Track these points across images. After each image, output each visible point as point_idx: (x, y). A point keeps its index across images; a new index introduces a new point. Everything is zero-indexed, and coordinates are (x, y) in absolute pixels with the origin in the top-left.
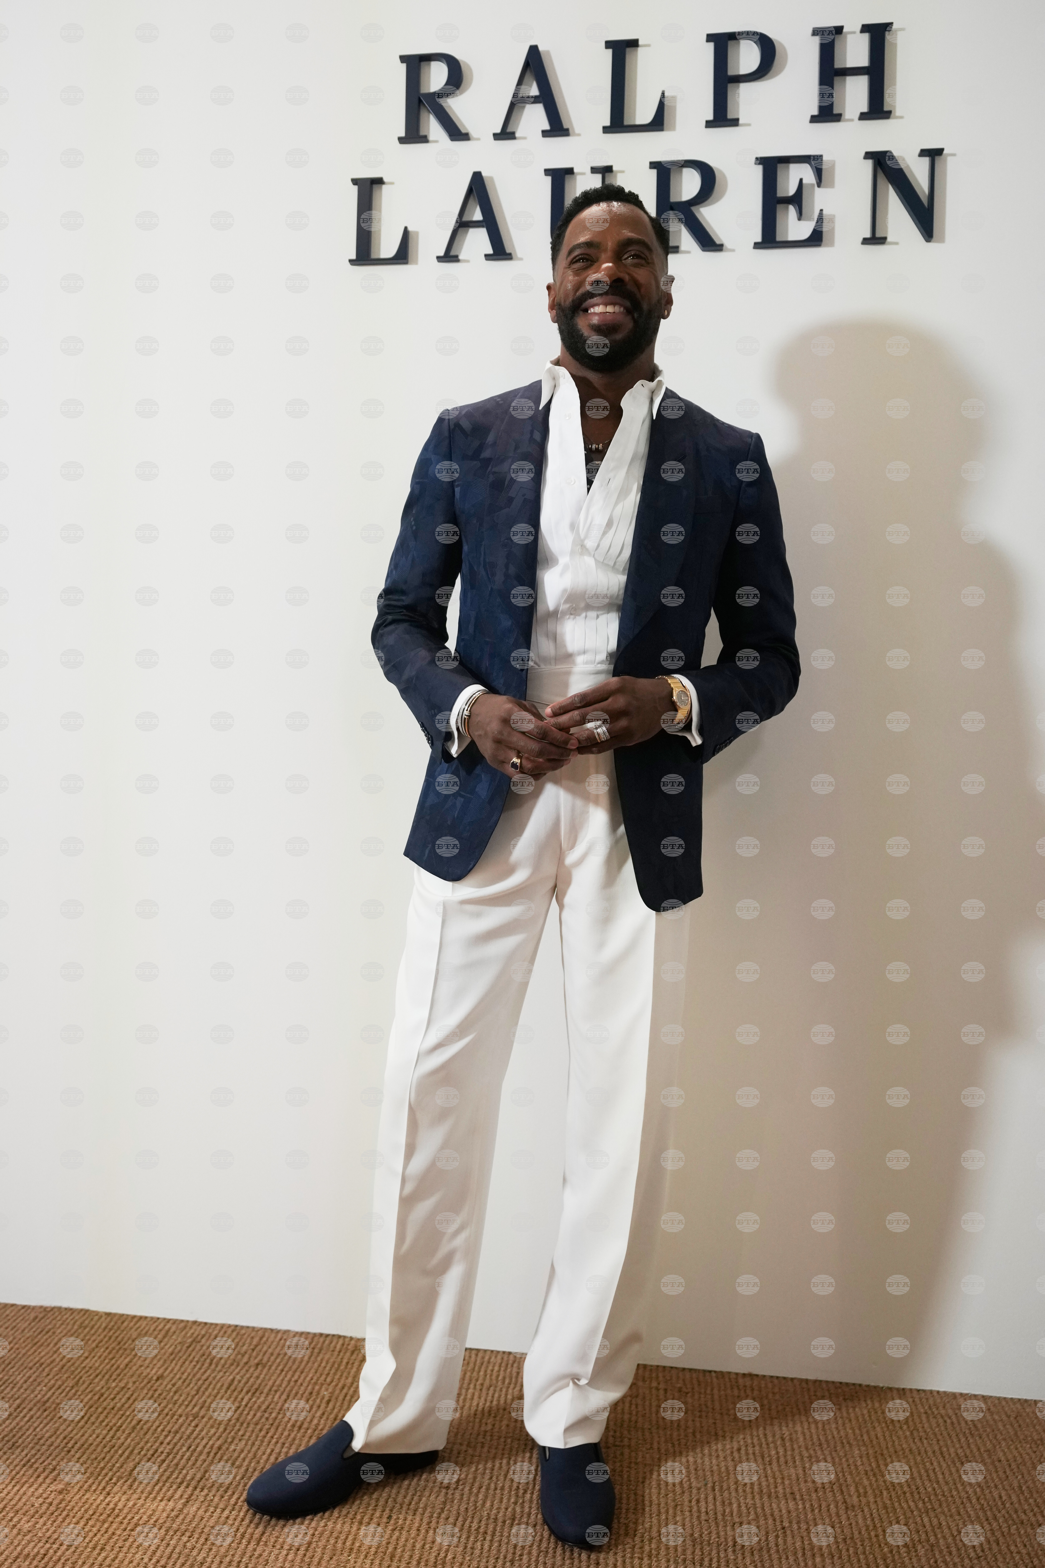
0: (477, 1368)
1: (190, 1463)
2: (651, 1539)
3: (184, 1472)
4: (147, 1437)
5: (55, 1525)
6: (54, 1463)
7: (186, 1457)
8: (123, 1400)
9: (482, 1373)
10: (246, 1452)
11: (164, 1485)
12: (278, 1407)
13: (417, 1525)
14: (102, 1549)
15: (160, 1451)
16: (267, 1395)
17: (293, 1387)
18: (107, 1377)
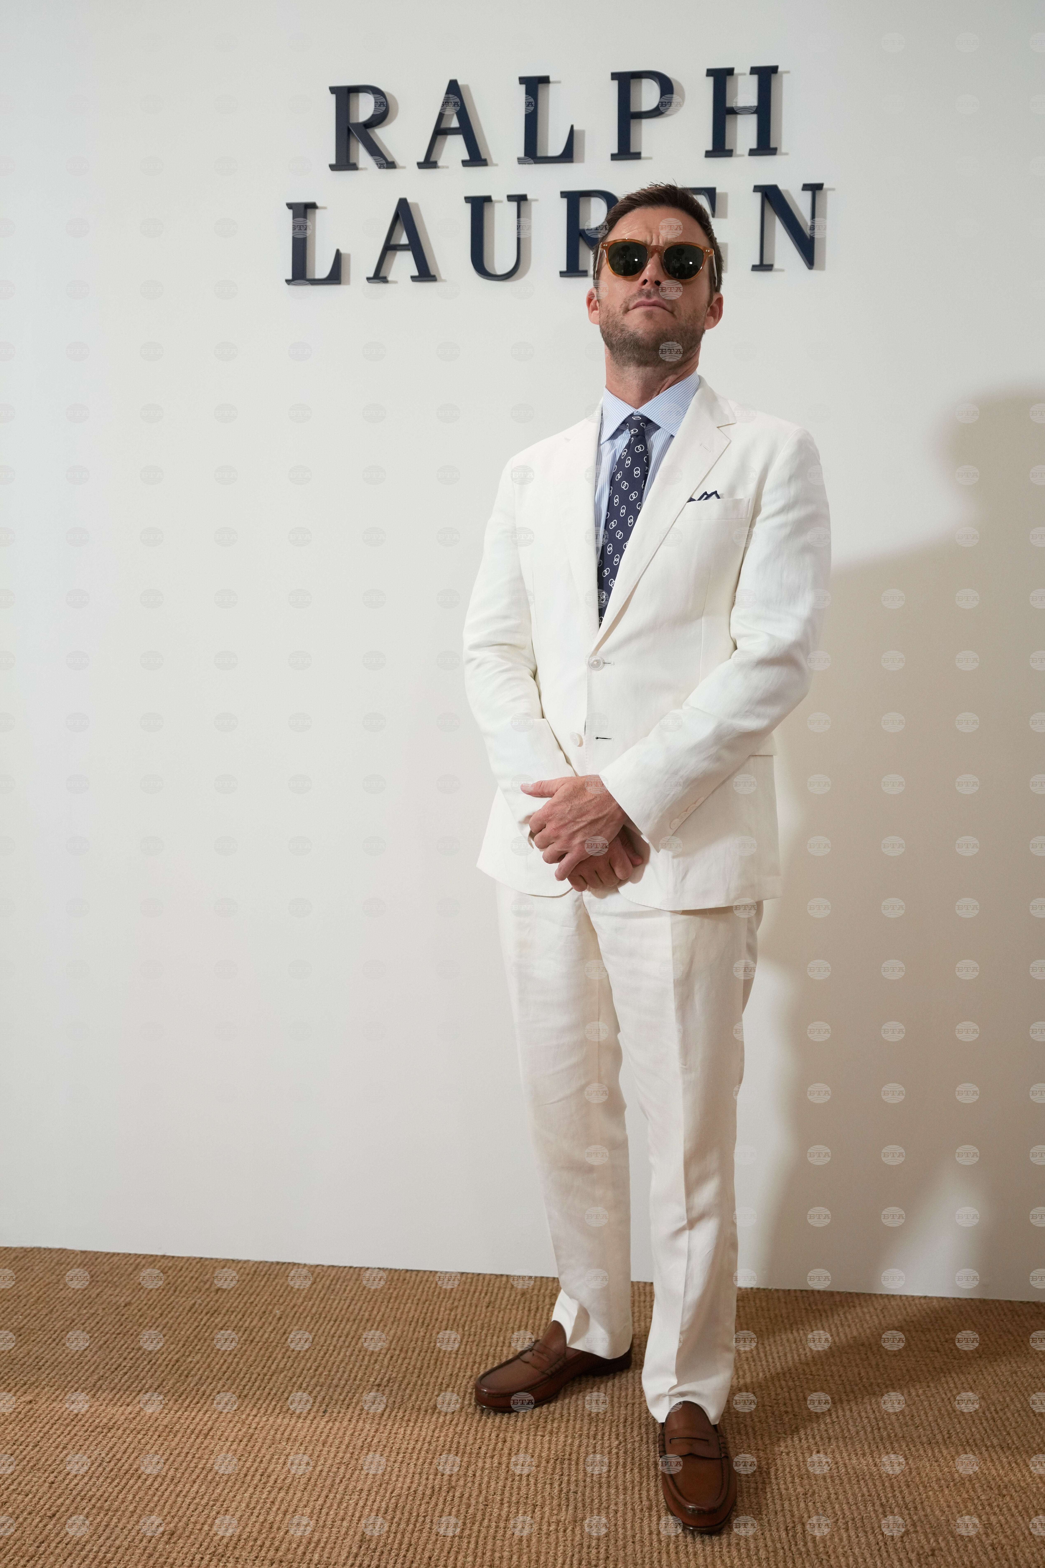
0: (416, 1286)
1: (150, 1374)
2: (553, 1421)
3: (144, 1381)
4: (112, 1354)
5: (23, 1429)
6: (25, 1379)
7: (146, 1369)
8: (93, 1325)
9: (420, 1290)
10: (201, 1363)
11: (124, 1393)
12: (234, 1325)
13: (349, 1416)
14: (64, 1448)
15: (123, 1364)
16: (225, 1315)
17: (248, 1308)
18: (79, 1305)
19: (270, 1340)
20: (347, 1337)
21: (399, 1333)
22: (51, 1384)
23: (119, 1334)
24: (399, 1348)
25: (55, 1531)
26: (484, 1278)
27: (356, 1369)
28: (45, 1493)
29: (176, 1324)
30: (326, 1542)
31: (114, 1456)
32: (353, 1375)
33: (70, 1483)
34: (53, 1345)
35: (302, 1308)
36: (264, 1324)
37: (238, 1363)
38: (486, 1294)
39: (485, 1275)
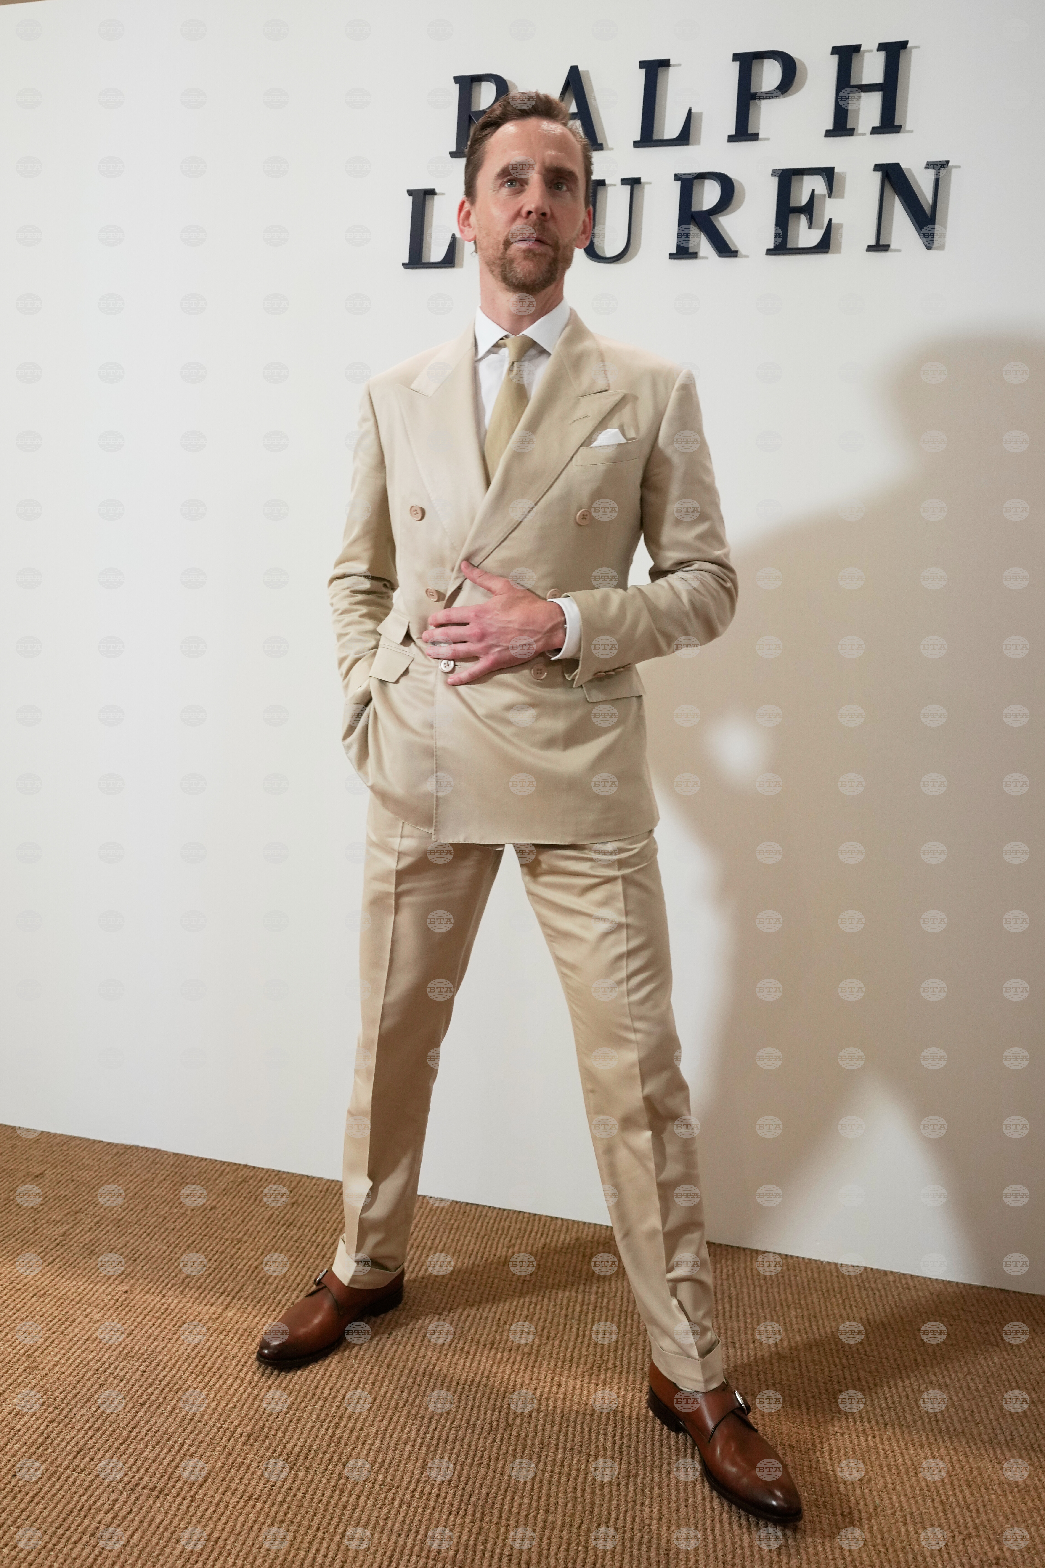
0: (475, 1220)
1: (232, 1277)
3: (226, 1284)
7: (228, 1273)
8: (182, 1224)
9: (479, 1224)
11: (208, 1293)
13: (412, 1342)
14: (155, 1339)
16: (300, 1228)
18: (171, 1204)
21: (459, 1264)
22: (145, 1276)
23: (205, 1235)
24: (459, 1279)
25: (145, 1419)
26: (540, 1219)
27: (419, 1295)
28: (137, 1380)
29: (255, 1233)
30: (390, 1464)
31: (199, 1352)
32: (416, 1302)
33: (159, 1373)
34: (148, 1239)
38: (542, 1235)
39: (541, 1216)
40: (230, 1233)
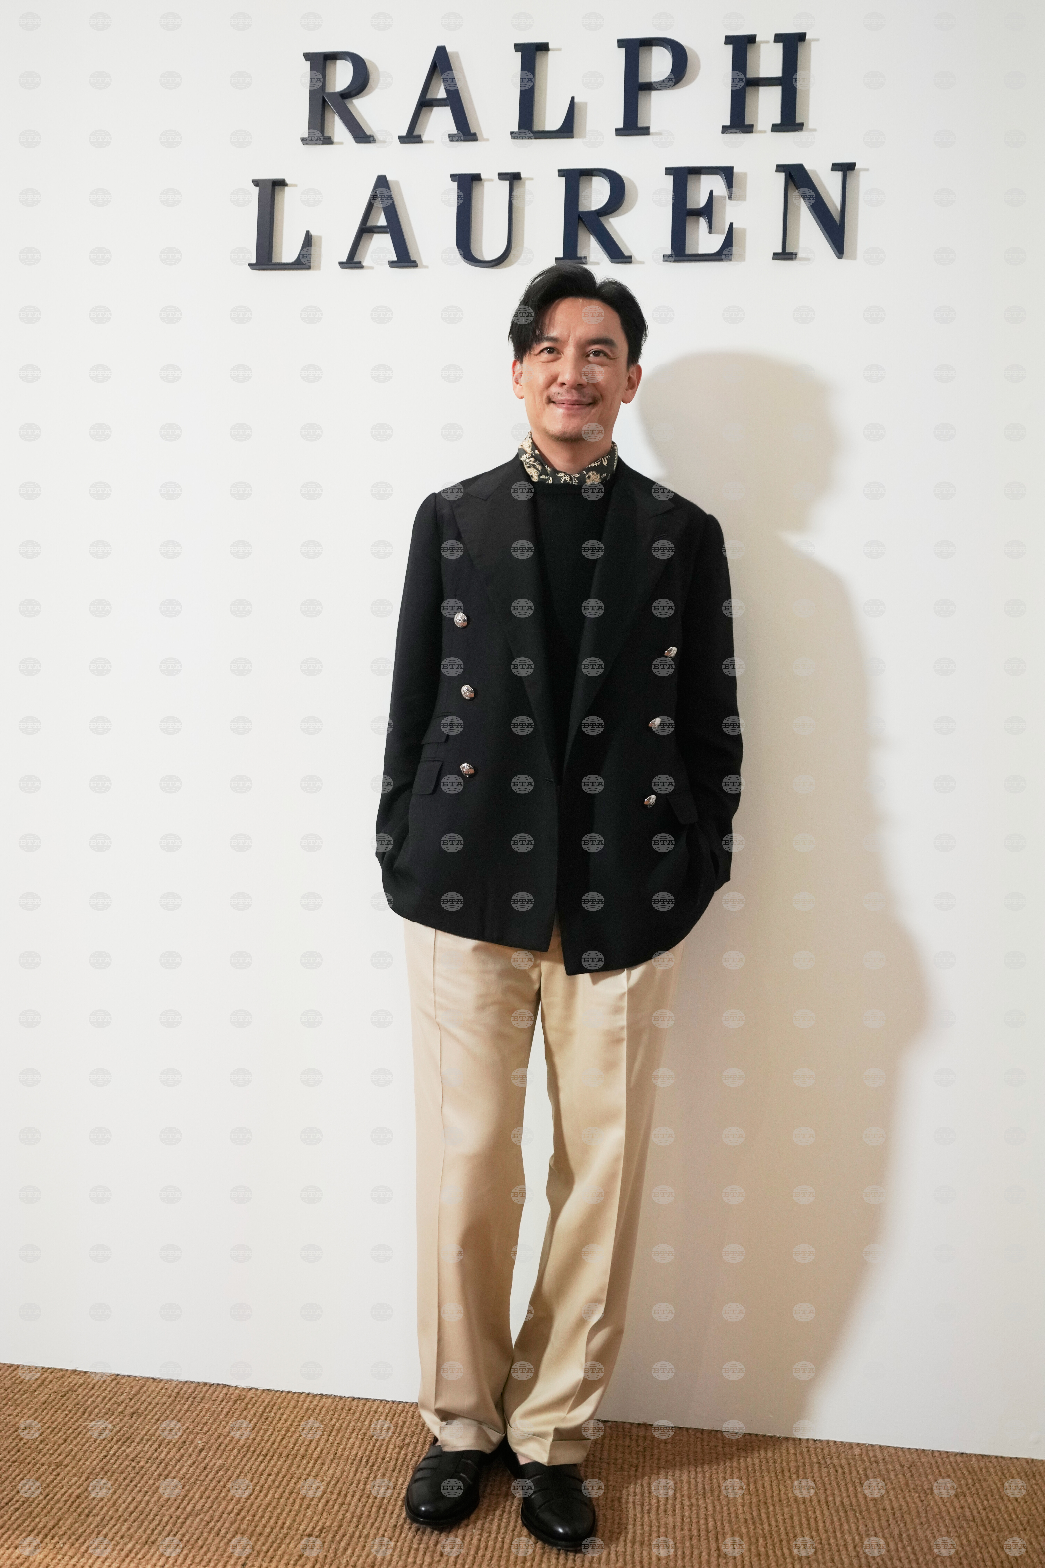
0: (362, 1417)
1: (45, 1511)
3: (37, 1520)
7: (41, 1505)
9: (366, 1423)
10: (105, 1500)
11: (13, 1533)
12: (147, 1456)
16: (138, 1444)
19: (187, 1476)
20: (277, 1475)
21: (338, 1473)
23: (14, 1462)
24: (336, 1491)
27: (284, 1514)
29: (81, 1453)
32: (280, 1523)
35: (228, 1438)
36: (182, 1456)
37: (148, 1502)
40: (47, 1456)
